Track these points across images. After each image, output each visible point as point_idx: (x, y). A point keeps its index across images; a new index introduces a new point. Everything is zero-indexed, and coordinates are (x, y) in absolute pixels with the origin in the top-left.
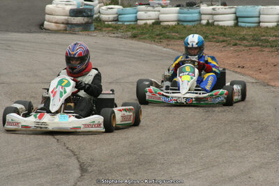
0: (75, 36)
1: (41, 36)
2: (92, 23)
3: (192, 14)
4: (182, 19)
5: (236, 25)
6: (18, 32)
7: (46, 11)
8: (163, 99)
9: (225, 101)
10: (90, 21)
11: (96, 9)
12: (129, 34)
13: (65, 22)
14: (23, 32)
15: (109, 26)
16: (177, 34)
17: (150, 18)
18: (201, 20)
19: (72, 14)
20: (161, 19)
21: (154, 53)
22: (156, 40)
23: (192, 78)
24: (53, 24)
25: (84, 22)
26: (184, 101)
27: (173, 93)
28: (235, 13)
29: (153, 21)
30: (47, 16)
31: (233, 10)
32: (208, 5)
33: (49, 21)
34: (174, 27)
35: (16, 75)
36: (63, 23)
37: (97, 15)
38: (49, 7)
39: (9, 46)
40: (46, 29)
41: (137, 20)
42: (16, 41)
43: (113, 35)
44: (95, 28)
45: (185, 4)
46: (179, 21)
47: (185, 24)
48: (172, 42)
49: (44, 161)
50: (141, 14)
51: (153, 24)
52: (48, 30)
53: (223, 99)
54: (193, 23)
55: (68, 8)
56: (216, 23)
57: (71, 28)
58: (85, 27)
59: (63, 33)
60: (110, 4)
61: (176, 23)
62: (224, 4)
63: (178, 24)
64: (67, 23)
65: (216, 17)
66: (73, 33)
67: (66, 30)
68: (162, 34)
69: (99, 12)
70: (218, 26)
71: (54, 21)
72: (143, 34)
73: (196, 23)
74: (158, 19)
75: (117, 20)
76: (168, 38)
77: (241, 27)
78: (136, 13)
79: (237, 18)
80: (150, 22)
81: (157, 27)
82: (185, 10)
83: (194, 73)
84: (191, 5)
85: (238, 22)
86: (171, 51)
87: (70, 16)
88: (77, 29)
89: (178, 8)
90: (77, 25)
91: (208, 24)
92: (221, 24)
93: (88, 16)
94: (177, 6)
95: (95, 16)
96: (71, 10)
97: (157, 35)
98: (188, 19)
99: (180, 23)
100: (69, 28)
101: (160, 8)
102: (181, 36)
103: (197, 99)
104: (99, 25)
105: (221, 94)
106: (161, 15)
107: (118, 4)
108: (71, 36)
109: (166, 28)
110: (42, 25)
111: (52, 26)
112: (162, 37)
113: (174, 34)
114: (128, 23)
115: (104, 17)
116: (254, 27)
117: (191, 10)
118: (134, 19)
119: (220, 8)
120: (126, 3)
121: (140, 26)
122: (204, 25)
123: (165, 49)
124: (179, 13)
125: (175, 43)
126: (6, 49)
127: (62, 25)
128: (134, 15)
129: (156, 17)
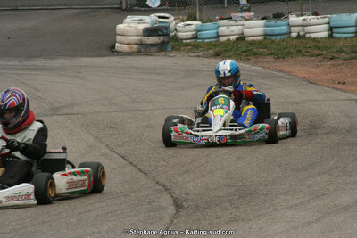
0: (150, 57)
1: (114, 60)
2: (168, 42)
3: (279, 27)
4: (271, 33)
5: (331, 36)
6: (87, 56)
7: (118, 31)
8: (191, 139)
9: (266, 137)
10: (166, 40)
11: (172, 26)
12: (211, 52)
13: (138, 42)
14: (92, 57)
15: (188, 45)
16: (265, 50)
17: (232, 33)
18: (290, 33)
19: (146, 34)
20: (245, 34)
22: (243, 58)
23: (226, 112)
24: (125, 46)
25: (159, 42)
26: (216, 140)
27: (203, 131)
28: (329, 23)
29: (237, 36)
31: (326, 20)
32: (298, 16)
33: (120, 43)
34: (260, 42)
35: (91, 105)
36: (136, 44)
37: (174, 34)
38: (120, 27)
39: (80, 73)
40: (118, 52)
41: (218, 36)
43: (193, 55)
44: (173, 48)
45: (271, 16)
46: (266, 35)
47: (273, 38)
48: (260, 59)
49: (133, 198)
50: (223, 30)
51: (237, 39)
52: (121, 52)
53: (263, 134)
54: (282, 37)
55: (142, 27)
56: (307, 35)
57: (145, 49)
58: (161, 47)
59: (137, 55)
60: (187, 21)
61: (260, 38)
62: (316, 14)
63: (265, 38)
64: (141, 44)
65: (308, 29)
66: (148, 54)
67: (140, 52)
68: (248, 51)
69: (176, 30)
70: (310, 38)
71: (126, 42)
72: (226, 51)
73: (285, 36)
74: (243, 34)
75: (195, 37)
76: (256, 55)
77: (336, 38)
78: (217, 29)
79: (331, 29)
80: (233, 38)
81: (242, 43)
82: (273, 23)
83: (229, 105)
84: (278, 16)
85: (332, 33)
87: (144, 35)
88: (152, 49)
89: (264, 21)
90: (152, 45)
91: (299, 36)
92: (313, 35)
93: (164, 35)
94: (263, 19)
95: (171, 34)
96: (144, 29)
97: (245, 52)
98: (276, 32)
99: (268, 37)
100: (143, 49)
101: (244, 22)
102: (271, 52)
103: (232, 137)
104: (176, 44)
105: (261, 130)
106: (245, 30)
107: (196, 20)
108: (146, 58)
109: (252, 43)
110: (112, 48)
111: (125, 48)
112: (248, 53)
113: (261, 50)
114: (209, 40)
115: (181, 35)
116: (351, 38)
117: (279, 23)
118: (215, 35)
119: (311, 19)
120: (205, 18)
121: (223, 43)
122: (294, 38)
123: (253, 67)
124: (266, 26)
125: (265, 60)
126: (77, 76)
127: (135, 46)
128: (215, 31)
129: (240, 32)
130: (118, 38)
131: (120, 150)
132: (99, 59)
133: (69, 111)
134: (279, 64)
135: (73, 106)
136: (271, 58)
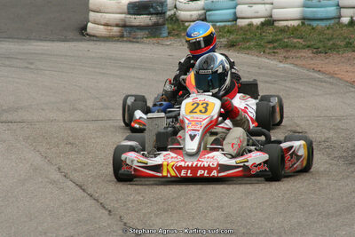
0: (137, 45)
1: (83, 47)
2: (162, 25)
4: (309, 16)
7: (91, 6)
10: (160, 21)
11: (171, 1)
12: (224, 40)
13: (121, 23)
14: (53, 41)
16: (301, 41)
17: (256, 15)
18: (339, 17)
19: (132, 11)
20: (275, 17)
21: (263, 71)
22: (267, 51)
24: (102, 27)
25: (151, 23)
29: (263, 20)
30: (91, 14)
33: (95, 23)
34: (295, 29)
35: (43, 110)
36: (117, 25)
37: (172, 12)
39: (32, 64)
40: (90, 36)
41: (236, 18)
42: (42, 54)
44: (169, 33)
46: (304, 19)
47: (314, 24)
48: (292, 54)
50: (242, 9)
51: (263, 24)
52: (94, 36)
54: (328, 23)
57: (130, 33)
58: (153, 31)
59: (118, 41)
61: (295, 23)
63: (303, 23)
64: (124, 26)
66: (134, 40)
67: (122, 36)
68: (277, 41)
69: (175, 7)
71: (103, 22)
72: (246, 40)
73: (332, 22)
74: (271, 16)
75: (203, 19)
76: (286, 47)
78: (235, 8)
80: (257, 22)
81: (269, 30)
82: (314, 1)
86: (291, 67)
87: (129, 13)
88: (140, 34)
91: (352, 22)
93: (157, 14)
95: (169, 13)
96: (130, 4)
97: (269, 42)
98: (319, 16)
99: (307, 22)
100: (127, 32)
102: (309, 43)
104: (175, 27)
106: (274, 11)
108: (130, 46)
109: (284, 30)
110: (83, 30)
111: (100, 30)
112: (276, 44)
113: (295, 40)
114: (222, 24)
115: (183, 15)
117: (323, 1)
118: (231, 17)
121: (241, 28)
122: (346, 25)
123: (281, 65)
124: (305, 6)
125: (299, 55)
126: (27, 68)
127: (115, 29)
128: (232, 11)
129: (266, 14)
130: (92, 15)
131: (77, 176)
132: (62, 44)
133: (10, 118)
134: (319, 62)
135: (16, 110)
136: (307, 53)
